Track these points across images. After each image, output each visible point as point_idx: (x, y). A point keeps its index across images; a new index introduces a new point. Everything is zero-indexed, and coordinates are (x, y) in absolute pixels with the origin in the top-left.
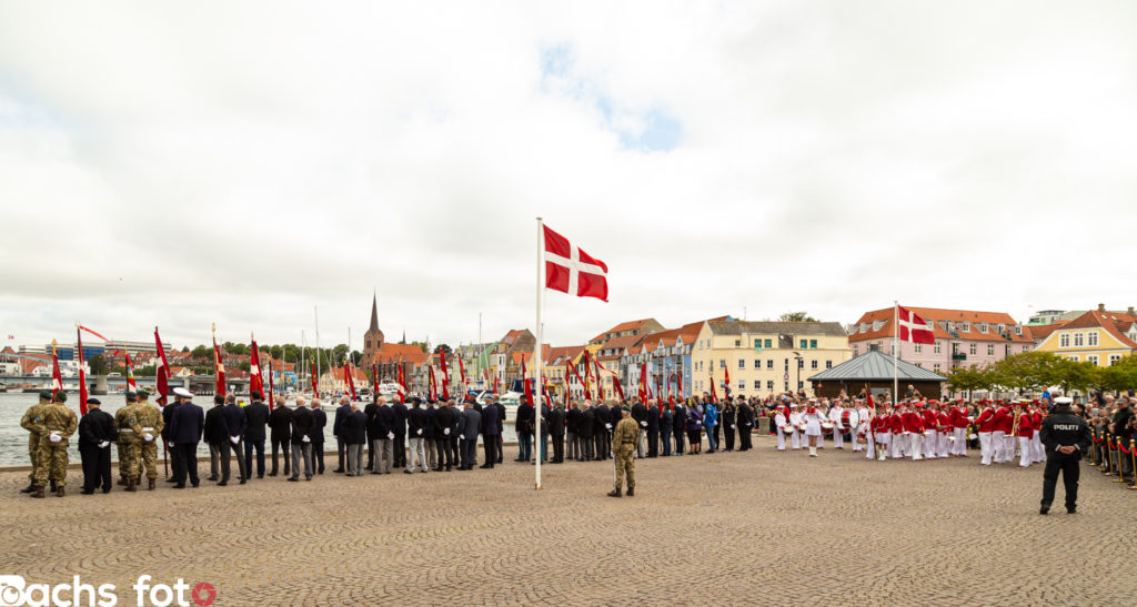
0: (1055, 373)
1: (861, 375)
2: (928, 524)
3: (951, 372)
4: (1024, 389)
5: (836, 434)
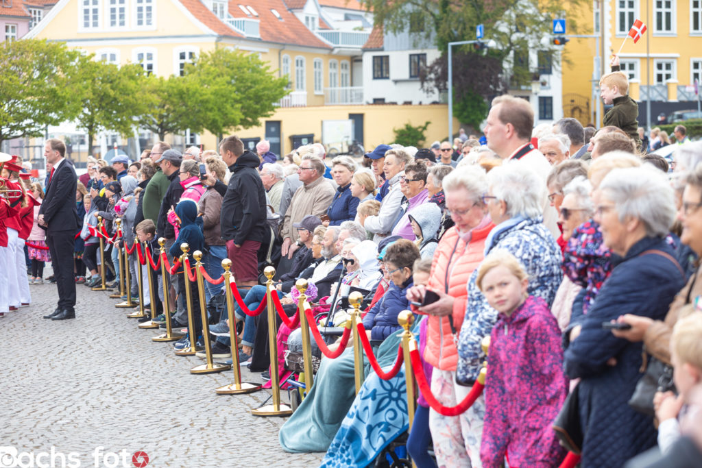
0: (68, 91)
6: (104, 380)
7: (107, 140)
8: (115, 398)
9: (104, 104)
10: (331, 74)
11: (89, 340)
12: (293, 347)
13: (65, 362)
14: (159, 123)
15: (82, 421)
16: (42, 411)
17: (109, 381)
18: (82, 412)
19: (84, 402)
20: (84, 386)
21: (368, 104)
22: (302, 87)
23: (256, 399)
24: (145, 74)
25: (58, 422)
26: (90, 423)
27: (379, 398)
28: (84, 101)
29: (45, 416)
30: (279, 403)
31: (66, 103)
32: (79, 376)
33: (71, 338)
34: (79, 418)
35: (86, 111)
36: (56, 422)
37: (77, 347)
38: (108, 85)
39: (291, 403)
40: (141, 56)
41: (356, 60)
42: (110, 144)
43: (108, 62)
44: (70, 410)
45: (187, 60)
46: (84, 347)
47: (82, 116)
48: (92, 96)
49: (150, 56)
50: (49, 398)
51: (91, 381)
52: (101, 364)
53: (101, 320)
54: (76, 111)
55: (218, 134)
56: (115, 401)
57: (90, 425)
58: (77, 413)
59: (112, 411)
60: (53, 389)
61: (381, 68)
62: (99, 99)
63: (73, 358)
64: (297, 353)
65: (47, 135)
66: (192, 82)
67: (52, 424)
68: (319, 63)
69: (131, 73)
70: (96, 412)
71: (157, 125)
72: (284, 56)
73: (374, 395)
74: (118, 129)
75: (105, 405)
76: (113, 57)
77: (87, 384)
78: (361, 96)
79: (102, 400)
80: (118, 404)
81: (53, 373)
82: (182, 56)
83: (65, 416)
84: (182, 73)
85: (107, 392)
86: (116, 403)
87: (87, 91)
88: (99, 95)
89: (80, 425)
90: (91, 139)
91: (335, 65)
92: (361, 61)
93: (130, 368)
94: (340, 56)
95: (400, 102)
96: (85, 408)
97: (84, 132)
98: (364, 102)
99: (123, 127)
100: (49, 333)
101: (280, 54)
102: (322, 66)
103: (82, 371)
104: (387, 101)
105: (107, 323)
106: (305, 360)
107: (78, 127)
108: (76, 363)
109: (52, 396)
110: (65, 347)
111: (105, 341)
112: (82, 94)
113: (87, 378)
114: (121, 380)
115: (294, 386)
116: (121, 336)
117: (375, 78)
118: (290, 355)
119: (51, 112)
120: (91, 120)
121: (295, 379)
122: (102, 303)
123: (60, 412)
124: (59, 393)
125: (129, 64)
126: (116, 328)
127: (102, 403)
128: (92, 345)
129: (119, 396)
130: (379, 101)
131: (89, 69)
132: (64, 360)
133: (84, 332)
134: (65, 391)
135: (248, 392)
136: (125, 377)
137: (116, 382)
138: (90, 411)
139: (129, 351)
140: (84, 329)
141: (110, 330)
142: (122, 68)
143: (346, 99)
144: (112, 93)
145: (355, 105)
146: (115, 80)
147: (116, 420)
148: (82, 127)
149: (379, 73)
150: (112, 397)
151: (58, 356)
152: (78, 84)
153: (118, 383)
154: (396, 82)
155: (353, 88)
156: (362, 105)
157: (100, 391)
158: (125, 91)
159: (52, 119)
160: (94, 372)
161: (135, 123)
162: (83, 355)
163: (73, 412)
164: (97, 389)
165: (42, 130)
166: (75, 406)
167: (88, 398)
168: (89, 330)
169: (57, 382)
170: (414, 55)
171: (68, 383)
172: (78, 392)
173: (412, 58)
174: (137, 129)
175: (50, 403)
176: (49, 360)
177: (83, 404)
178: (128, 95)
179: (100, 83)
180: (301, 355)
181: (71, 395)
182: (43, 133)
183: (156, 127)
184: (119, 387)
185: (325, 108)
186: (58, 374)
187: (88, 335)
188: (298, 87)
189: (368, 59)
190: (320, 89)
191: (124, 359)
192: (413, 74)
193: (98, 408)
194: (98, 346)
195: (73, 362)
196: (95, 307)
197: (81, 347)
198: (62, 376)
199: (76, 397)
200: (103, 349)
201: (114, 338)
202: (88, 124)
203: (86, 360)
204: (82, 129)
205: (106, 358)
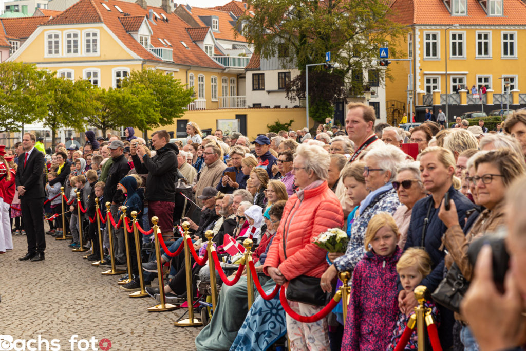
0: (38, 99)
6: (69, 302)
7: (65, 134)
8: (77, 315)
9: (63, 109)
10: (223, 86)
11: (57, 274)
12: (203, 279)
13: (40, 290)
14: (102, 121)
15: (55, 331)
16: (26, 324)
17: (73, 303)
18: (54, 325)
19: (56, 318)
20: (55, 306)
21: (249, 107)
22: (203, 96)
23: (176, 315)
24: (92, 87)
25: (38, 332)
26: (60, 332)
27: (264, 314)
28: (49, 106)
29: (28, 328)
30: (193, 318)
31: (36, 108)
32: (51, 300)
33: (44, 273)
34: (52, 328)
35: (51, 113)
36: (36, 331)
38: (66, 95)
39: (201, 318)
40: (89, 75)
41: (240, 77)
42: (67, 136)
43: (66, 79)
44: (46, 323)
45: (122, 78)
47: (47, 117)
48: (55, 103)
49: (95, 74)
50: (30, 314)
51: (60, 303)
52: (66, 291)
53: (65, 261)
54: (43, 113)
55: (144, 130)
56: (78, 317)
57: (61, 334)
58: (51, 325)
59: (75, 324)
60: (33, 309)
61: (258, 83)
63: (46, 287)
64: (206, 282)
65: (23, 130)
66: (126, 92)
67: (34, 333)
68: (215, 79)
69: (82, 86)
70: (64, 324)
71: (101, 123)
72: (190, 74)
73: (260, 312)
74: (72, 126)
75: (70, 319)
76: (69, 75)
78: (245, 102)
79: (68, 316)
81: (33, 298)
82: (118, 74)
84: (118, 87)
85: (71, 311)
86: (78, 318)
87: (52, 99)
88: (59, 102)
89: (53, 334)
90: (54, 133)
91: (226, 80)
92: (245, 77)
93: (87, 293)
94: (229, 74)
95: (272, 107)
96: (56, 321)
97: (49, 128)
98: (247, 107)
99: (77, 125)
100: (29, 269)
101: (187, 73)
102: (217, 81)
103: (53, 296)
104: (263, 106)
105: (70, 263)
106: (211, 288)
107: (45, 125)
108: (48, 291)
109: (32, 314)
110: (40, 279)
111: (68, 275)
112: (47, 101)
113: (56, 301)
114: (82, 302)
115: (204, 306)
116: (79, 271)
117: (254, 90)
118: (201, 283)
119: (26, 114)
120: (54, 119)
121: (204, 300)
123: (38, 325)
124: (37, 311)
125: (81, 80)
126: (76, 266)
127: (68, 318)
128: (60, 278)
129: (80, 313)
130: (257, 106)
131: (52, 83)
133: (53, 268)
134: (42, 310)
135: (170, 310)
136: (84, 300)
137: (77, 303)
138: (60, 324)
139: (85, 282)
140: (53, 267)
141: (72, 267)
142: (76, 83)
143: (234, 105)
144: (69, 100)
145: (240, 109)
146: (71, 92)
148: (48, 124)
149: (257, 86)
150: (75, 314)
151: (35, 285)
152: (45, 94)
153: (79, 304)
154: (269, 92)
155: (238, 97)
156: (245, 109)
157: (66, 310)
158: (77, 100)
159: (26, 119)
160: (62, 297)
161: (85, 121)
162: (53, 285)
163: (49, 324)
164: (65, 308)
165: (19, 127)
166: (49, 321)
167: (58, 315)
168: (57, 268)
169: (36, 303)
170: (282, 73)
171: (43, 304)
172: (51, 310)
173: (280, 75)
174: (86, 126)
175: (31, 318)
176: (29, 288)
177: (55, 319)
178: (80, 102)
180: (209, 283)
181: (46, 313)
182: (20, 129)
183: (100, 125)
184: (80, 307)
185: (219, 110)
186: (36, 298)
187: (56, 271)
188: (200, 96)
189: (249, 76)
190: (215, 98)
191: (82, 287)
192: (281, 87)
193: (65, 322)
194: (64, 279)
195: (46, 290)
196: (60, 251)
197: (52, 279)
198: (39, 299)
199: (50, 314)
200: (68, 281)
201: (75, 273)
202: (52, 123)
203: (56, 288)
204: (47, 126)
205: (70, 287)
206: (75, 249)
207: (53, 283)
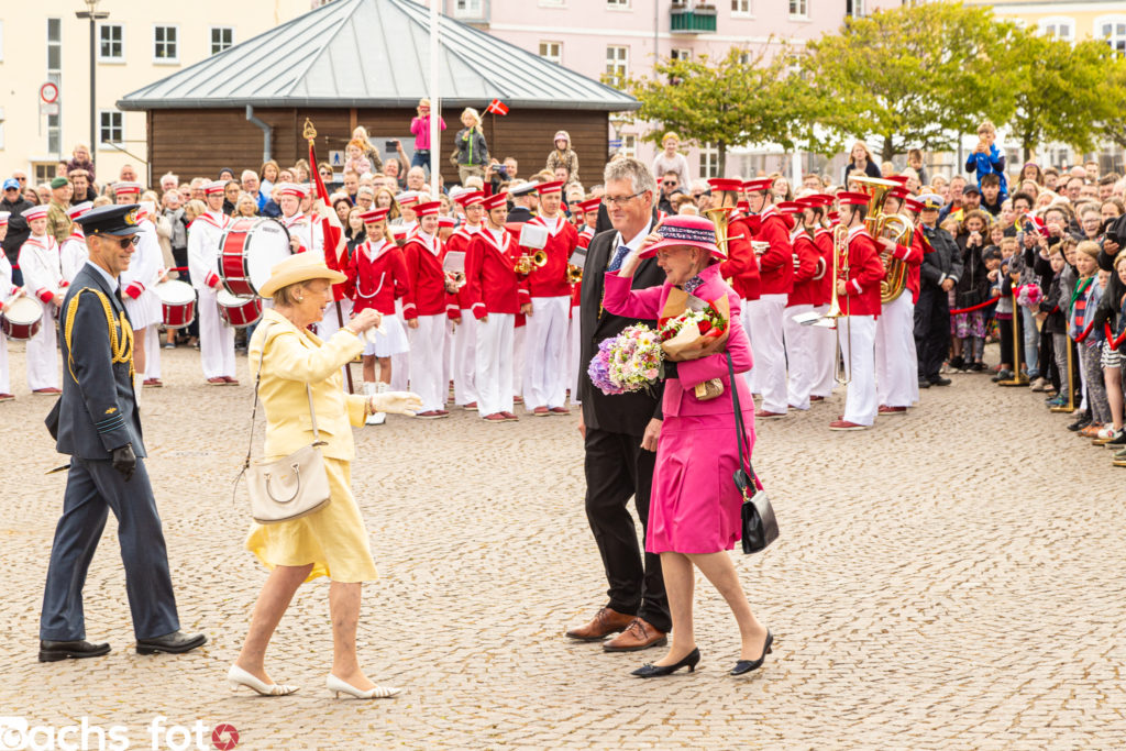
0: (995, 80)
1: (321, 88)
2: (478, 665)
3: (663, 80)
4: (897, 140)
5: (209, 324)
6: (1036, 523)
7: (1052, 157)
8: (1051, 552)
9: (1048, 102)
11: (1015, 461)
13: (976, 493)
15: (1001, 585)
16: (939, 567)
17: (1044, 524)
18: (1000, 571)
19: (1005, 556)
20: (1005, 530)
24: (1114, 56)
25: (964, 585)
26: (1011, 588)
28: (1017, 97)
29: (943, 575)
31: (991, 100)
32: (997, 516)
33: (987, 456)
34: (995, 580)
35: (1021, 111)
36: (959, 584)
37: (996, 471)
38: (1057, 73)
40: (1107, 29)
43: (1056, 38)
44: (981, 566)
46: (1007, 471)
47: (1014, 120)
48: (1031, 88)
49: (1121, 30)
50: (949, 547)
51: (1016, 524)
52: (1031, 498)
53: (1035, 431)
54: (1005, 112)
56: (1053, 556)
57: (1013, 592)
58: (992, 572)
59: (1046, 571)
60: (957, 534)
62: (1041, 92)
63: (988, 488)
65: (960, 149)
67: (954, 588)
69: (1092, 54)
70: (1022, 572)
74: (1069, 140)
75: (1036, 561)
76: (1065, 30)
77: (1009, 528)
79: (1032, 554)
80: (1056, 563)
81: (958, 509)
83: (973, 576)
85: (1040, 542)
86: (1053, 559)
87: (1025, 81)
88: (1042, 88)
89: (997, 591)
93: (1077, 505)
96: (1005, 564)
97: (1017, 143)
99: (1078, 137)
100: (954, 447)
103: (1003, 507)
105: (1045, 436)
107: (1008, 136)
108: (993, 495)
109: (954, 544)
110: (977, 470)
111: (1039, 463)
112: (1015, 86)
113: (1009, 518)
116: (1064, 455)
119: (968, 114)
120: (1029, 126)
122: (1036, 404)
123: (966, 570)
124: (965, 540)
125: (1089, 40)
126: (1058, 443)
127: (1032, 558)
128: (1019, 469)
129: (1058, 549)
131: (1027, 48)
132: (976, 489)
133: (1007, 447)
134: (975, 538)
136: (1069, 519)
137: (1053, 527)
138: (1012, 570)
139: (1077, 479)
140: (1007, 443)
141: (1049, 446)
142: (1078, 47)
144: (1062, 84)
146: (1068, 65)
147: (1053, 586)
148: (1014, 136)
150: (1048, 549)
151: (966, 483)
152: (1010, 72)
153: (1058, 528)
157: (1029, 539)
158: (1082, 83)
159: (968, 122)
160: (1021, 511)
161: (1096, 131)
162: (1005, 483)
163: (987, 570)
164: (1026, 535)
165: (952, 140)
166: (990, 562)
167: (1010, 549)
168: (1015, 445)
169: (964, 522)
171: (981, 525)
172: (995, 539)
174: (1099, 140)
175: (950, 555)
176: (952, 488)
177: (1001, 558)
178: (1087, 87)
179: (1044, 70)
181: (983, 544)
182: (955, 146)
184: (1059, 534)
186: (965, 511)
187: (1014, 453)
191: (1067, 492)
193: (1024, 566)
194: (1029, 470)
195: (989, 494)
196: (1025, 410)
197: (1002, 470)
198: (972, 514)
199: (992, 547)
200: (1037, 476)
201: (1054, 458)
202: (1023, 133)
203: (1009, 492)
204: (1014, 140)
205: (1041, 489)
206: (1058, 408)
207: (1003, 479)
